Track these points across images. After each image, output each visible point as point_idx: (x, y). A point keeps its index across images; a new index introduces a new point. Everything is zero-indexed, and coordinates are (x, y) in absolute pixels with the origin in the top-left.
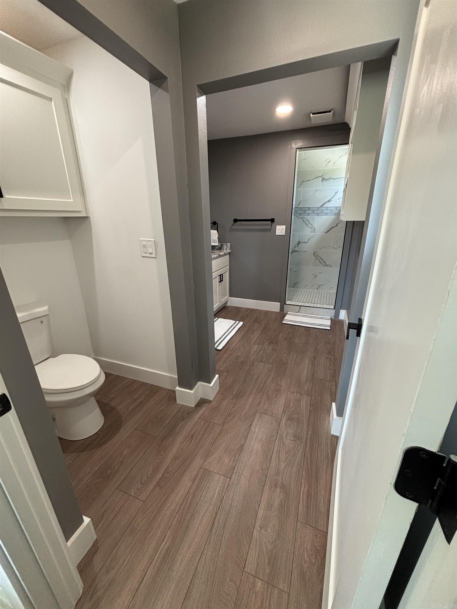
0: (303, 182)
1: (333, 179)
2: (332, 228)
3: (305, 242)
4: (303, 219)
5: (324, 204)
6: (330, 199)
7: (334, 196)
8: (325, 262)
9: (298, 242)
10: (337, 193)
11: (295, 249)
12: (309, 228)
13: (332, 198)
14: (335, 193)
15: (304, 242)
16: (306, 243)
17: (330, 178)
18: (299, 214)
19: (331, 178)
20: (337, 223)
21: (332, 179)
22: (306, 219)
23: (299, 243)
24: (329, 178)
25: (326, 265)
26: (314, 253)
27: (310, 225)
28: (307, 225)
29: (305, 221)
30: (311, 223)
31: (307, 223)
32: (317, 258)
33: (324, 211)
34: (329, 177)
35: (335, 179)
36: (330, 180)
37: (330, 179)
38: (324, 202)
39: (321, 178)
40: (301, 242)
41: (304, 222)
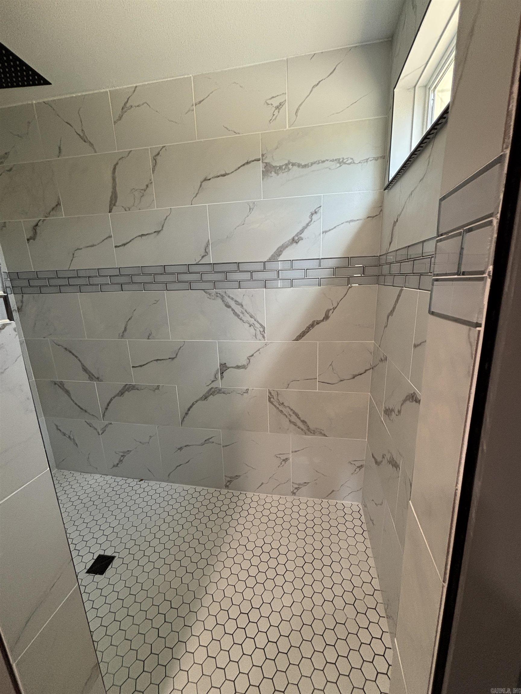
0: (205, 180)
1: (299, 165)
2: (312, 326)
3: (240, 364)
4: (222, 298)
5: (279, 252)
6: (297, 235)
7: (308, 225)
8: (304, 422)
9: (221, 365)
10: (316, 213)
11: (214, 385)
12: (247, 325)
13: (302, 231)
14: (312, 214)
15: (238, 367)
16: (244, 367)
17: (289, 163)
18: (211, 285)
19: (293, 165)
20: (328, 311)
21: (295, 168)
22: (232, 299)
23: (224, 368)
24: (286, 165)
25: (309, 429)
26: (270, 398)
27: (247, 318)
28: (238, 316)
29: (232, 304)
30: (250, 310)
31: (238, 309)
32: (281, 411)
33: (282, 275)
34: (287, 162)
35: (305, 166)
36: (289, 170)
37: (290, 166)
38: (280, 244)
39: (260, 166)
40: (228, 365)
41: (228, 306)
